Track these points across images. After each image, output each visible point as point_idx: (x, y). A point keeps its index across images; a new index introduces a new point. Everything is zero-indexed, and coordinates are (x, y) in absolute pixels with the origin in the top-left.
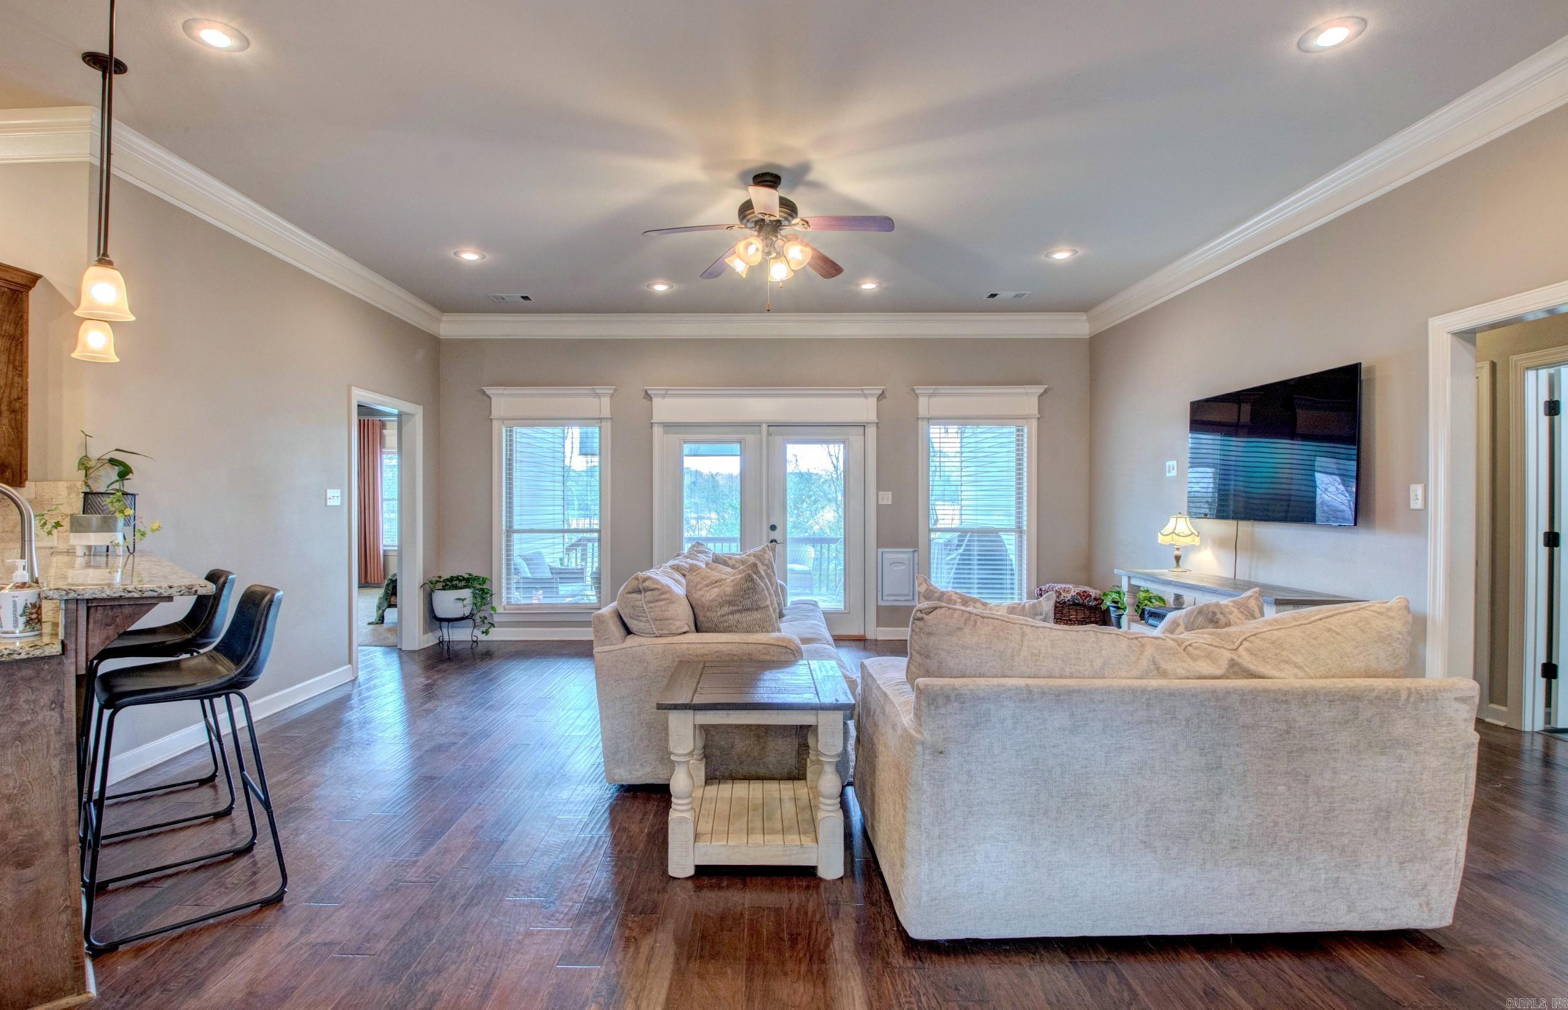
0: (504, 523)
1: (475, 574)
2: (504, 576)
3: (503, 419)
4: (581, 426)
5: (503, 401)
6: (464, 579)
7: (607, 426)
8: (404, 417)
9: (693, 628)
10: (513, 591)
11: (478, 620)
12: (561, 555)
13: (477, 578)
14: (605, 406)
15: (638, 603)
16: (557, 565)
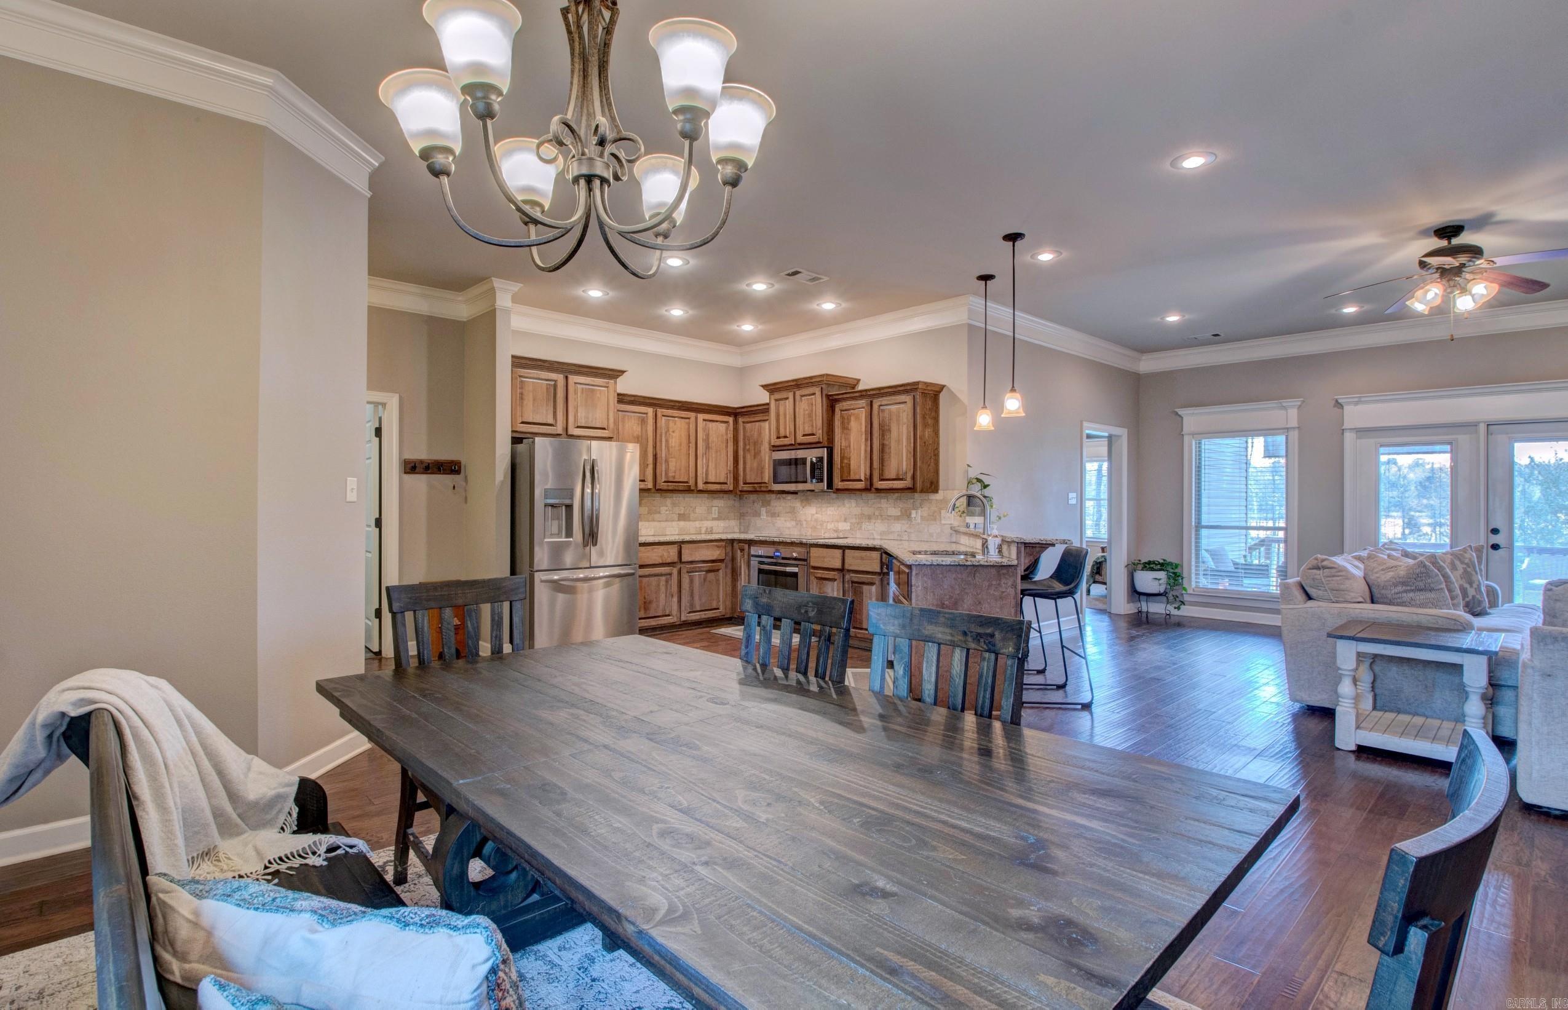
0: (1193, 520)
1: (1168, 560)
2: (1193, 563)
3: (1193, 434)
4: (1265, 435)
5: (1192, 419)
6: (1159, 564)
7: (1294, 435)
8: (1113, 438)
9: (1368, 599)
10: (1201, 577)
11: (1171, 598)
12: (1244, 553)
13: (1170, 564)
14: (1292, 416)
15: (1318, 577)
16: (1242, 561)
